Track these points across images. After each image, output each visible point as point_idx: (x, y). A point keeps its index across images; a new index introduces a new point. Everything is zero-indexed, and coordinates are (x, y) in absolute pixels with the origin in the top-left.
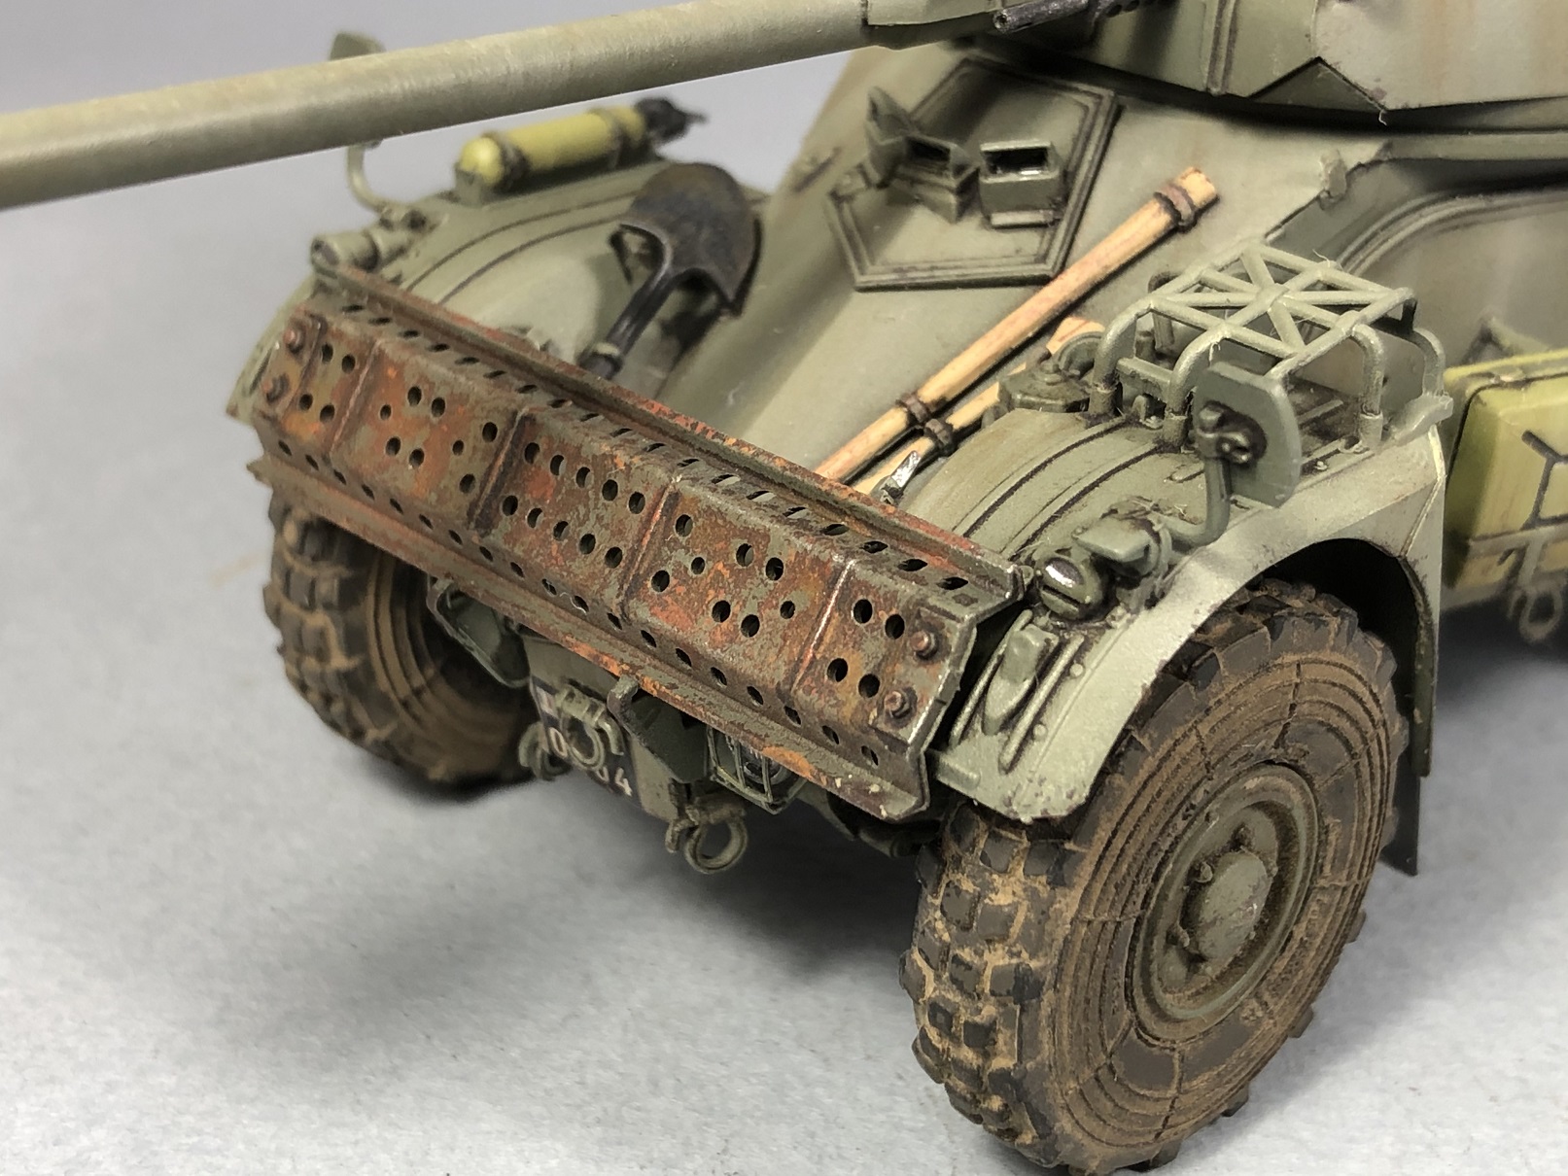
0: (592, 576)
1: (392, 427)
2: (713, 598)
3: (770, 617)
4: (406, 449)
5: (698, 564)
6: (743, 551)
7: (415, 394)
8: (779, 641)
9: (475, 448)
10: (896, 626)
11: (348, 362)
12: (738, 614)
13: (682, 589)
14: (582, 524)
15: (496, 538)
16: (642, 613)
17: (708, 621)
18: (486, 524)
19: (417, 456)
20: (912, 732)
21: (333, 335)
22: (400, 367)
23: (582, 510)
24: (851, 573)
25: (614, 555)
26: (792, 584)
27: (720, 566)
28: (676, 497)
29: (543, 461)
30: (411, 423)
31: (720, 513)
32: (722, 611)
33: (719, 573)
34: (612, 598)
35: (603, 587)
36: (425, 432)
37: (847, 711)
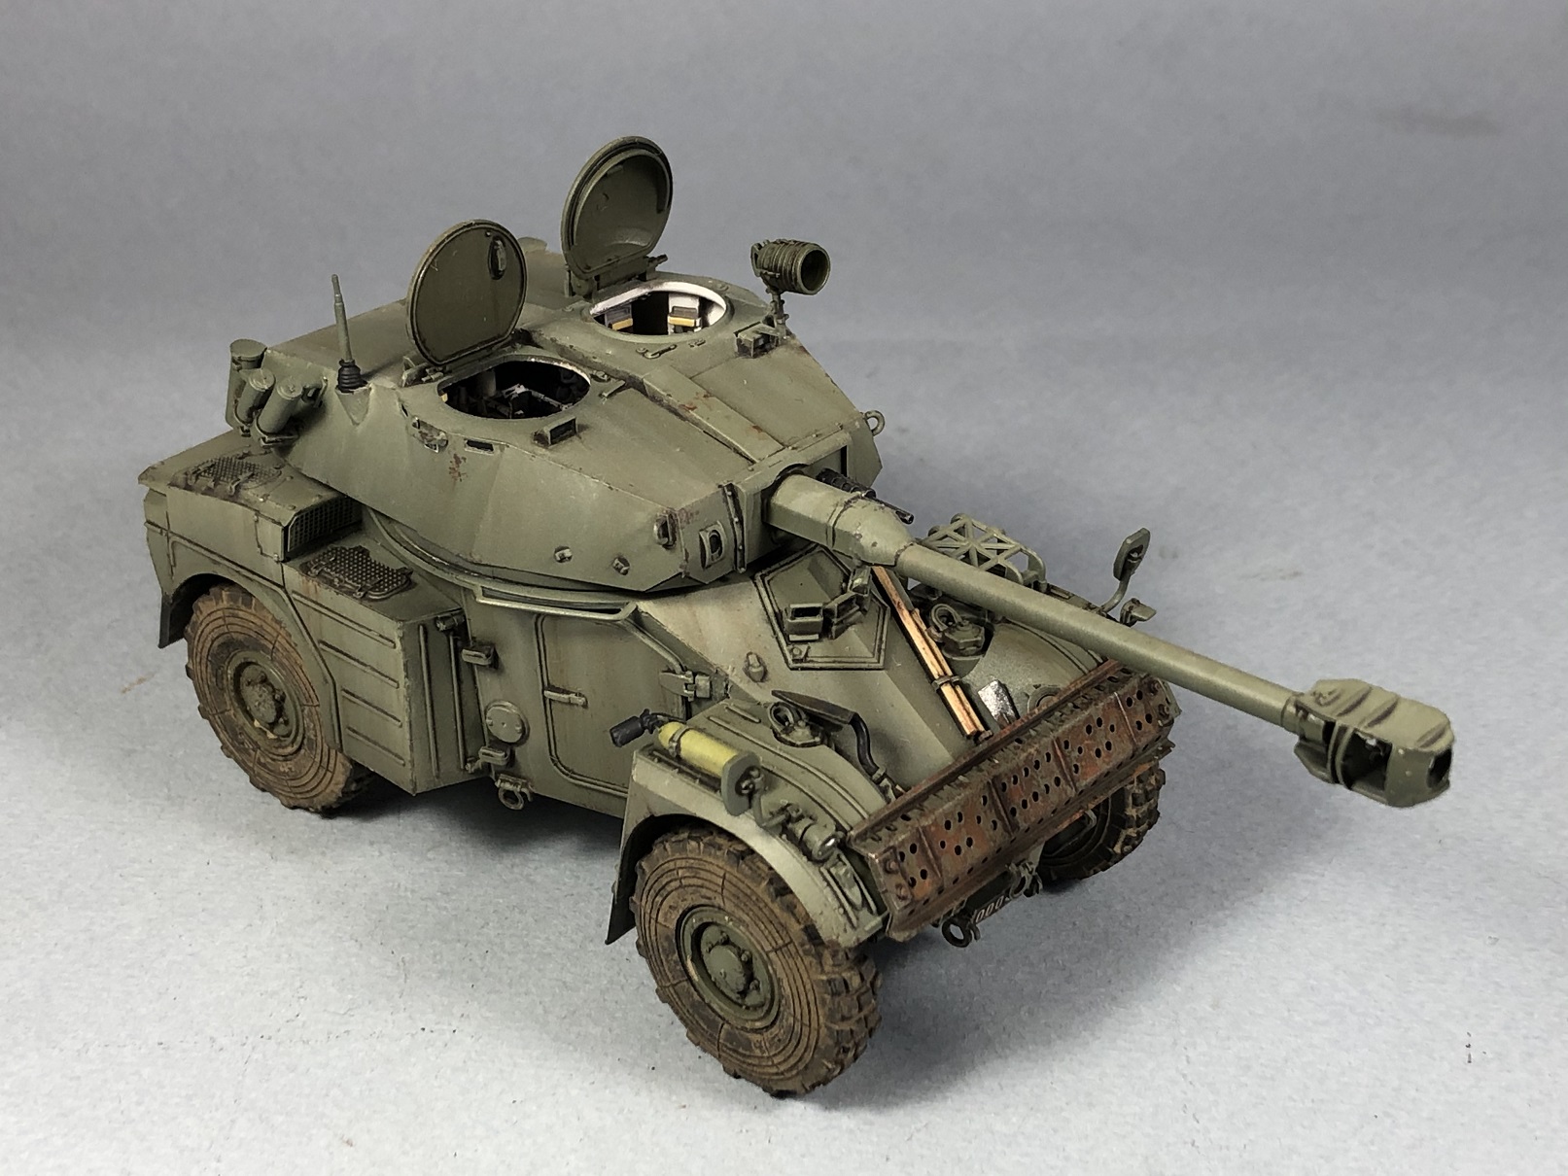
0: (1060, 795)
1: (950, 846)
2: (1093, 754)
3: (1112, 737)
4: (963, 845)
5: (1080, 750)
6: (1089, 730)
7: (948, 825)
8: (1119, 739)
9: (985, 812)
10: (1140, 696)
11: (913, 849)
12: (1103, 748)
13: (1083, 763)
14: (1039, 786)
15: (1023, 826)
16: (1083, 784)
17: (1099, 761)
18: (1015, 827)
19: (970, 842)
21: (900, 847)
22: (935, 823)
23: (1035, 782)
24: (1119, 696)
25: (1057, 781)
26: (1108, 719)
27: (1086, 742)
28: (1058, 740)
29: (1010, 786)
30: (956, 836)
31: (1073, 727)
32: (1098, 753)
33: (1087, 744)
34: (1071, 793)
35: (1066, 793)
36: (963, 830)
37: (1154, 732)
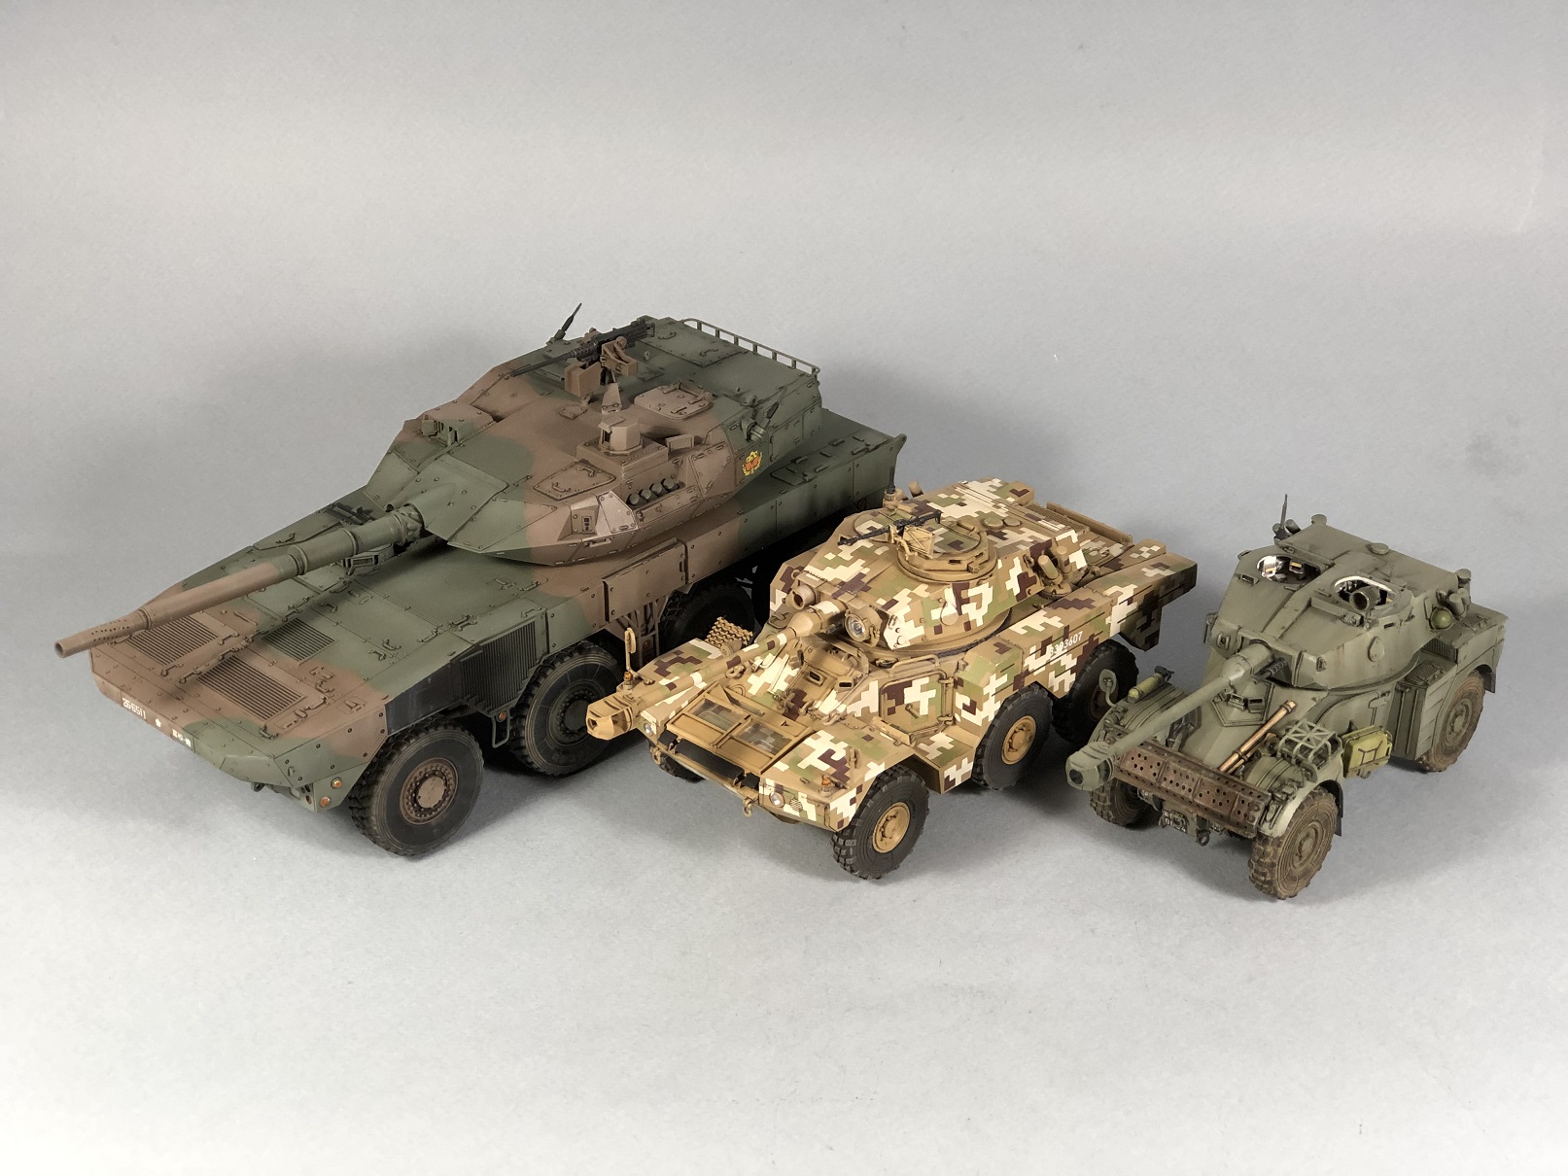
0: (1186, 794)
1: (1135, 761)
2: (1212, 798)
3: (1224, 802)
4: (1139, 766)
6: (1218, 790)
7: (1139, 755)
9: (1155, 767)
12: (1218, 801)
13: (1205, 797)
14: (1182, 783)
15: (1163, 785)
16: (1198, 801)
17: (1211, 803)
18: (1160, 782)
19: (1142, 768)
20: (1254, 824)
22: (1135, 749)
23: (1182, 780)
25: (1190, 790)
28: (1202, 779)
30: (1139, 761)
33: (1213, 794)
34: (1191, 798)
35: (1188, 796)
36: (1143, 763)
